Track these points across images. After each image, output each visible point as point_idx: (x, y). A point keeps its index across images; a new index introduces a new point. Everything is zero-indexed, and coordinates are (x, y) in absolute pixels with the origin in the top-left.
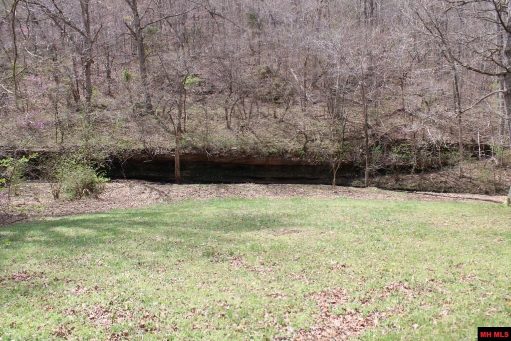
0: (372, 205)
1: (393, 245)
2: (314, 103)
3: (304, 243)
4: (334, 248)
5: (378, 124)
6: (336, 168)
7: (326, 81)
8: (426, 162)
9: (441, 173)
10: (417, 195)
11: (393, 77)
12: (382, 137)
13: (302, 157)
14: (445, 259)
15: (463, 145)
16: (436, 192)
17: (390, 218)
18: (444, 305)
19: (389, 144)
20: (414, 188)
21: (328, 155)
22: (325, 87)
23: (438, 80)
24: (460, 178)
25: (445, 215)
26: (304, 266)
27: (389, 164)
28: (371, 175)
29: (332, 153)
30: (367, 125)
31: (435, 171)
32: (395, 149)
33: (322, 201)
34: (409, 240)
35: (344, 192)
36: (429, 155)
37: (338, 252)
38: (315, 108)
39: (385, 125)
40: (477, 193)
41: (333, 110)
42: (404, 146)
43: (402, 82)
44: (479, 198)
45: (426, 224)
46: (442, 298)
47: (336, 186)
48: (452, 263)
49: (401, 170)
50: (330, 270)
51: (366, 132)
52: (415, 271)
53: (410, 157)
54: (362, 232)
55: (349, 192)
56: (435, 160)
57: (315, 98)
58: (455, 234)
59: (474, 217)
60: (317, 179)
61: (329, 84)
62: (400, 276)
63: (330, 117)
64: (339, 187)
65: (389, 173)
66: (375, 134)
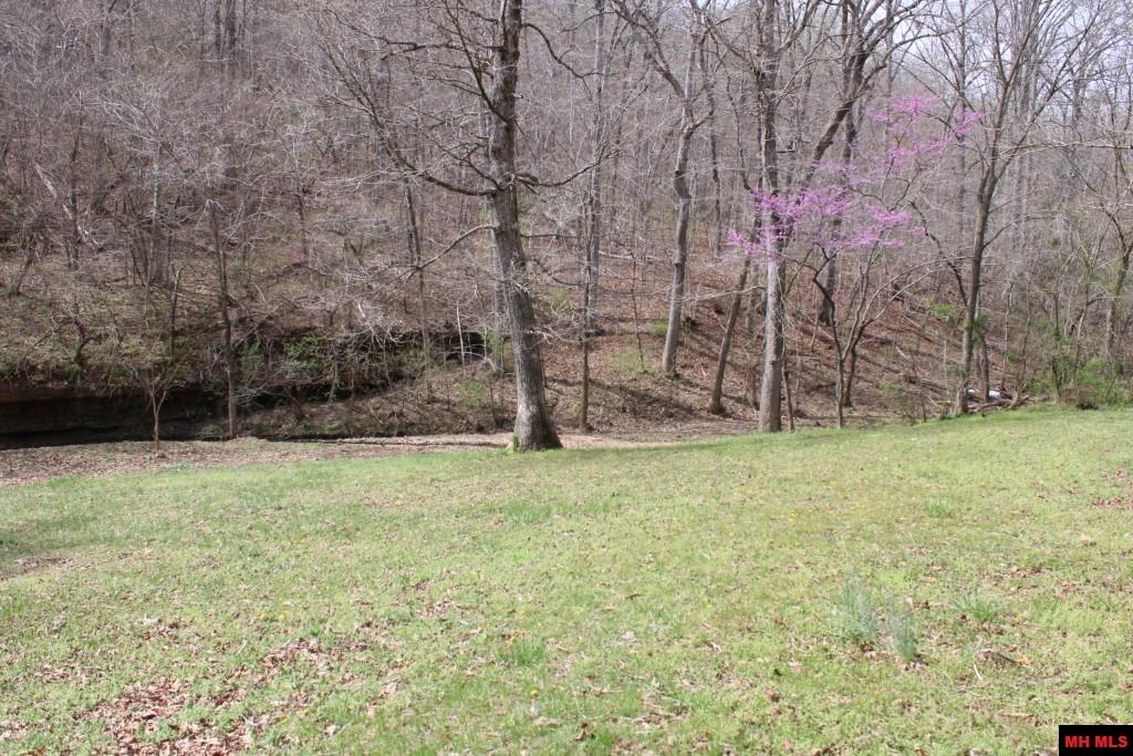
0: (245, 477)
1: (288, 560)
2: (101, 250)
3: (78, 585)
4: (152, 587)
5: (252, 297)
6: (157, 400)
7: (128, 199)
8: (358, 374)
9: (389, 395)
10: (343, 447)
11: (283, 193)
12: (262, 325)
13: (74, 381)
14: (394, 575)
15: (430, 334)
16: (382, 435)
17: (284, 502)
18: (391, 673)
19: (278, 339)
20: (335, 432)
21: (139, 370)
22: (124, 212)
23: (377, 202)
24: (429, 403)
25: (399, 484)
26: (76, 644)
27: (282, 383)
28: (241, 412)
29: (148, 365)
30: (227, 297)
31: (379, 391)
32: (292, 350)
33: (127, 480)
34: (323, 544)
35: (183, 453)
36: (363, 360)
37: (161, 596)
38: (101, 262)
39: (267, 299)
40: (462, 432)
41: (146, 264)
42: (310, 343)
43: (300, 202)
44: (467, 440)
45: (359, 506)
46: (386, 659)
47: (162, 442)
48: (408, 580)
49: (308, 395)
50: (141, 640)
51: (225, 315)
52: (332, 611)
53: (325, 365)
54: (218, 541)
55: (194, 452)
56: (377, 368)
57: (102, 238)
58: (415, 521)
59: (453, 482)
60: (115, 428)
61: (135, 206)
62: (302, 628)
63: (139, 282)
64: (169, 444)
65: (281, 404)
66: (245, 318)
